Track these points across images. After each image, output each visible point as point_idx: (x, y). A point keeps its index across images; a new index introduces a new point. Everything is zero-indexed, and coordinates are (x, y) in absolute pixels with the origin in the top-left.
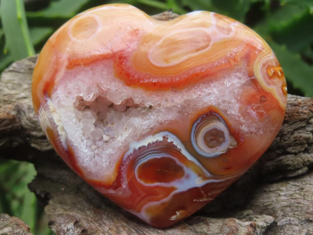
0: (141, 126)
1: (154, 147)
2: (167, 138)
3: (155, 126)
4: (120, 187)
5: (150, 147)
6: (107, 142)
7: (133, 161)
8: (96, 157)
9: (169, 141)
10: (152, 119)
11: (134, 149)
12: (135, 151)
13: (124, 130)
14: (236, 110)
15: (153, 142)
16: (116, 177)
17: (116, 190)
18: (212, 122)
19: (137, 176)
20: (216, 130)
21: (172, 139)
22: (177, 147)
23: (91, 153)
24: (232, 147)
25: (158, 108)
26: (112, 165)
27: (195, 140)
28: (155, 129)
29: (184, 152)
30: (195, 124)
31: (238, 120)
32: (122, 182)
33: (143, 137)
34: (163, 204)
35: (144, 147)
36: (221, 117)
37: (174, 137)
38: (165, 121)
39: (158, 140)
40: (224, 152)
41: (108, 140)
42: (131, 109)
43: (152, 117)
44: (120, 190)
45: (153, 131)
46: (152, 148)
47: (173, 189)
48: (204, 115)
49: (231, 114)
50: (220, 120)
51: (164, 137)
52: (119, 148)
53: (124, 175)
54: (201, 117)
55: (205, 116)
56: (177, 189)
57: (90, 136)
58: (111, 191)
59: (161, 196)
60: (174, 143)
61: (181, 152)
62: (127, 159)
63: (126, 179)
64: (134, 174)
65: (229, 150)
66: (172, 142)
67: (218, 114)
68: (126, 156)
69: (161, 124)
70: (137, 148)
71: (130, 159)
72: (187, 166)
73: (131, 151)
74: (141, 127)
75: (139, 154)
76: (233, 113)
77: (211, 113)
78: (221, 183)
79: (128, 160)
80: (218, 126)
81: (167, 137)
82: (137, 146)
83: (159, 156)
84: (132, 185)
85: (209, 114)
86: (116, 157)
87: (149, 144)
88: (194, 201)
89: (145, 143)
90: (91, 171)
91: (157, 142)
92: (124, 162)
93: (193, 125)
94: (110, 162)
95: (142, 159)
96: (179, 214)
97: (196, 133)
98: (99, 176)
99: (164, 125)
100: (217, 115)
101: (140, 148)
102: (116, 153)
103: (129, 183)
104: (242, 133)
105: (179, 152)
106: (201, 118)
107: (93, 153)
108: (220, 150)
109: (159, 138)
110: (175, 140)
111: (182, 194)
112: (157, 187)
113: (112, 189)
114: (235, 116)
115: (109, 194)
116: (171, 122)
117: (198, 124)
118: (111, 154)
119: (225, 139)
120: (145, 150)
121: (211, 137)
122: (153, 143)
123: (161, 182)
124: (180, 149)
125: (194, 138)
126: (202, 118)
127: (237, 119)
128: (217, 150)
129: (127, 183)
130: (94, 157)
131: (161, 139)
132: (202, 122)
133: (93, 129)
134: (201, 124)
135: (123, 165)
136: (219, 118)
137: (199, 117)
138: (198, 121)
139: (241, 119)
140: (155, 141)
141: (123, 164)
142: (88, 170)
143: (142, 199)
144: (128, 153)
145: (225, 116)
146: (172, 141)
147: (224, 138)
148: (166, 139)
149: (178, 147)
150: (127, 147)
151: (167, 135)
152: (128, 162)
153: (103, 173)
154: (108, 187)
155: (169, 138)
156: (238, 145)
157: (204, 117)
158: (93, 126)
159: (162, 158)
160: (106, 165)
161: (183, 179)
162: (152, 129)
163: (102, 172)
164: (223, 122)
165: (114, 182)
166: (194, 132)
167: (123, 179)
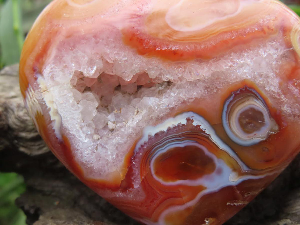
0: (158, 105)
1: (175, 133)
2: (192, 121)
3: (176, 106)
4: (131, 188)
5: (170, 132)
6: (112, 130)
7: (148, 153)
8: (100, 148)
9: (195, 124)
10: (172, 96)
11: (149, 135)
12: (150, 138)
13: (136, 113)
14: (275, 86)
15: (174, 126)
16: (125, 174)
17: (126, 192)
18: (248, 100)
19: (153, 172)
20: (252, 110)
21: (198, 122)
22: (204, 131)
23: (92, 144)
24: (273, 133)
25: (179, 83)
26: (120, 158)
27: (228, 122)
28: (176, 109)
29: (215, 139)
30: (228, 103)
31: (279, 99)
32: (133, 181)
33: (160, 120)
34: (188, 209)
35: (162, 132)
36: (259, 94)
37: (201, 119)
38: (189, 99)
39: (180, 123)
40: (264, 139)
41: (114, 128)
42: (143, 89)
43: (172, 94)
44: (131, 191)
45: (173, 113)
46: (172, 134)
47: (201, 188)
48: (237, 90)
49: (269, 91)
50: (257, 97)
51: (188, 120)
52: (130, 135)
53: (136, 171)
54: (234, 93)
55: (238, 92)
56: (205, 188)
57: (91, 122)
58: (119, 194)
59: (185, 198)
60: (201, 127)
61: (210, 138)
62: (140, 149)
63: (139, 176)
64: (150, 169)
65: (270, 137)
66: (198, 126)
67: (254, 89)
68: (138, 146)
69: (184, 102)
70: (153, 134)
71: (144, 149)
72: (218, 157)
73: (145, 139)
74: (158, 108)
75: (155, 143)
76: (272, 89)
77: (246, 88)
78: (260, 180)
79: (142, 151)
80: (255, 105)
81: (191, 119)
82: (153, 131)
83: (182, 145)
84: (147, 184)
85: (244, 90)
86: (126, 148)
87: (169, 129)
88: (227, 204)
89: (164, 127)
90: (92, 168)
91: (178, 126)
92: (136, 154)
93: (224, 103)
94: (117, 155)
95: (161, 149)
96: (209, 222)
97: (230, 113)
98: (102, 173)
99: (189, 104)
100: (253, 91)
101: (156, 135)
102: (125, 143)
103: (143, 181)
104: (284, 115)
105: (208, 138)
106: (234, 95)
107: (95, 144)
108: (259, 136)
109: (182, 120)
110: (202, 123)
111: (211, 195)
112: (180, 186)
113: (120, 191)
114: (274, 93)
115: (116, 198)
116: (197, 101)
117: (231, 102)
118: (119, 144)
119: (264, 122)
120: (163, 137)
121: (247, 120)
122: (175, 128)
123: (184, 179)
124: (208, 135)
125: (226, 120)
126: (236, 95)
127: (278, 97)
128: (256, 136)
129: (140, 181)
130: (96, 149)
131: (184, 122)
132: (235, 100)
133: (95, 113)
134: (234, 102)
135: (134, 158)
136: (256, 95)
137: (232, 93)
138: (231, 99)
139: (282, 98)
140: (176, 124)
141: (135, 156)
142: (89, 166)
143: (161, 202)
144: (142, 142)
145: (263, 93)
146: (198, 124)
147: (263, 120)
148: (190, 122)
149: (206, 132)
150: (139, 134)
151: (192, 117)
152: (141, 154)
153: (108, 170)
154: (115, 188)
155: (194, 120)
156: (280, 130)
157: (238, 94)
158: (95, 110)
159: (186, 147)
160: (113, 159)
161: (214, 174)
162: (172, 109)
163: (106, 168)
164: (262, 99)
165: (122, 181)
166: (226, 113)
167: (134, 177)
